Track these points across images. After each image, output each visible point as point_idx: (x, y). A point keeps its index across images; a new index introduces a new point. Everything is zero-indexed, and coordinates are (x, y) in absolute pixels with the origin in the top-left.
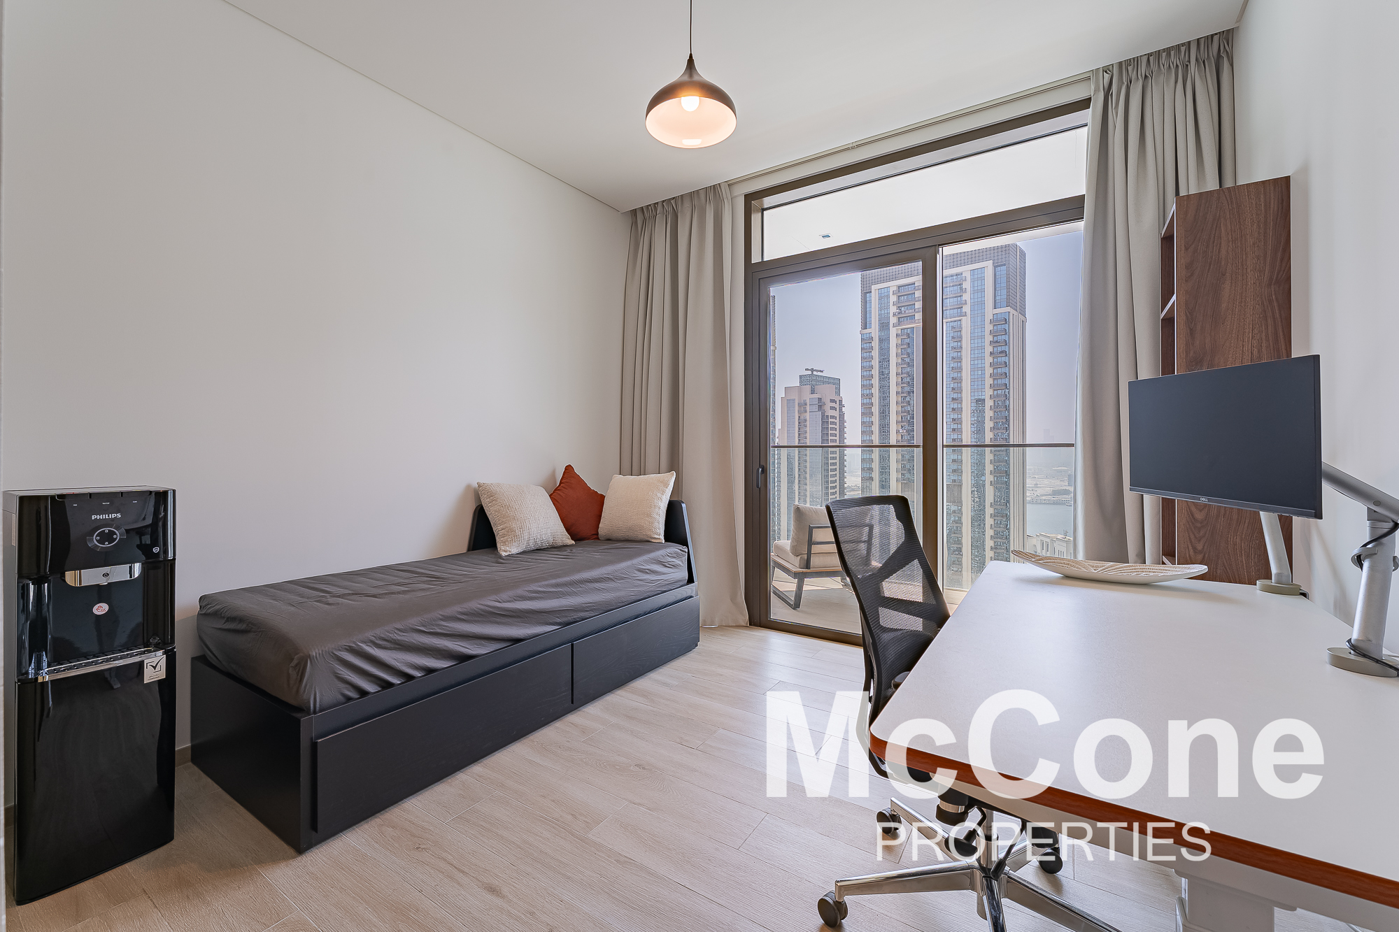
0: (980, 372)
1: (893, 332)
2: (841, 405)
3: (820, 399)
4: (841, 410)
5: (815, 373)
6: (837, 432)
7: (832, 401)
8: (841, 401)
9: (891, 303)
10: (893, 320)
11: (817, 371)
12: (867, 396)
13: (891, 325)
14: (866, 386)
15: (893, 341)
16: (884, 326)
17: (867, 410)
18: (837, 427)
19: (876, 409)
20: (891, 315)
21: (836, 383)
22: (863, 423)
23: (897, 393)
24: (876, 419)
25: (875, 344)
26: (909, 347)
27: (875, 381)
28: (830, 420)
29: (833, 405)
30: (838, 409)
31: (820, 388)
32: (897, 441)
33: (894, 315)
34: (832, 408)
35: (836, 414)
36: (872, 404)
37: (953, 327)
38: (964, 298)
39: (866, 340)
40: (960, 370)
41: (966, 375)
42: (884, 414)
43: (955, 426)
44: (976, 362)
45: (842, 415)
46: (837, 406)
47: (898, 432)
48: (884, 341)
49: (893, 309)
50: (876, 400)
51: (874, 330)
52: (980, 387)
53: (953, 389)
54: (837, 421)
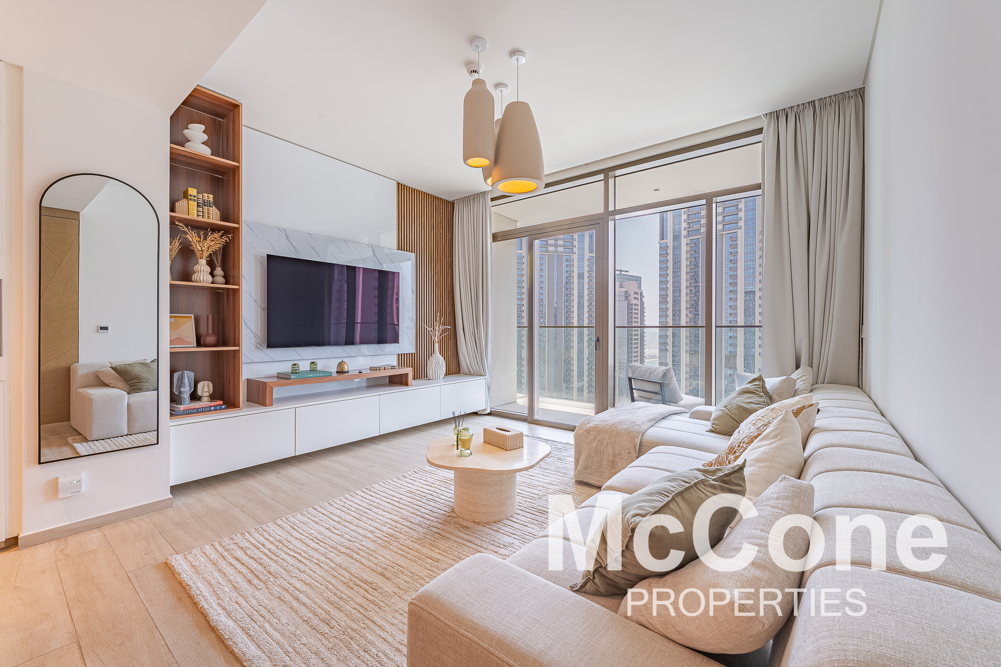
0: (751, 271)
1: (684, 242)
2: (642, 296)
3: (626, 292)
4: (641, 300)
5: (622, 273)
6: (639, 316)
7: (635, 293)
8: (641, 293)
9: (683, 221)
10: (684, 233)
11: (624, 271)
12: (663, 289)
13: (682, 237)
14: (663, 283)
15: (684, 248)
16: (677, 238)
17: (663, 299)
18: (639, 312)
19: (670, 299)
20: (683, 229)
21: (638, 280)
22: (660, 309)
23: (687, 287)
24: (670, 306)
25: (670, 251)
26: (696, 253)
27: (670, 278)
28: (634, 307)
29: (636, 296)
30: (639, 299)
31: (626, 284)
32: (687, 323)
33: (685, 229)
34: (635, 298)
35: (638, 302)
36: (667, 295)
37: (731, 238)
38: (739, 215)
39: (663, 249)
40: (736, 269)
41: (741, 273)
42: (676, 302)
43: (732, 311)
44: (748, 263)
45: (642, 303)
46: (639, 297)
47: (687, 315)
48: (677, 248)
49: (684, 225)
50: (670, 292)
51: (669, 240)
52: (751, 282)
53: (731, 284)
54: (639, 308)
